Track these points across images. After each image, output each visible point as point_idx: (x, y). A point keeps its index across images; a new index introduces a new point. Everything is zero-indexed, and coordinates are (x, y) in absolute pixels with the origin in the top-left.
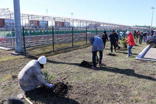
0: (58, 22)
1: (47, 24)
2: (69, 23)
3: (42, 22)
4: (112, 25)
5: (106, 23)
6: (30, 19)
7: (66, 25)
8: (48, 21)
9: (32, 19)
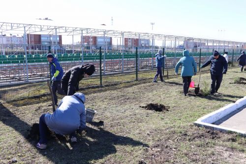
0: (130, 39)
1: (110, 43)
2: (148, 41)
3: (102, 40)
4: (229, 42)
5: (217, 41)
6: (84, 35)
7: (143, 43)
8: (111, 38)
9: (88, 35)
